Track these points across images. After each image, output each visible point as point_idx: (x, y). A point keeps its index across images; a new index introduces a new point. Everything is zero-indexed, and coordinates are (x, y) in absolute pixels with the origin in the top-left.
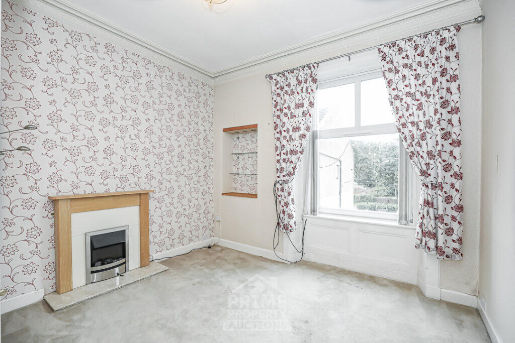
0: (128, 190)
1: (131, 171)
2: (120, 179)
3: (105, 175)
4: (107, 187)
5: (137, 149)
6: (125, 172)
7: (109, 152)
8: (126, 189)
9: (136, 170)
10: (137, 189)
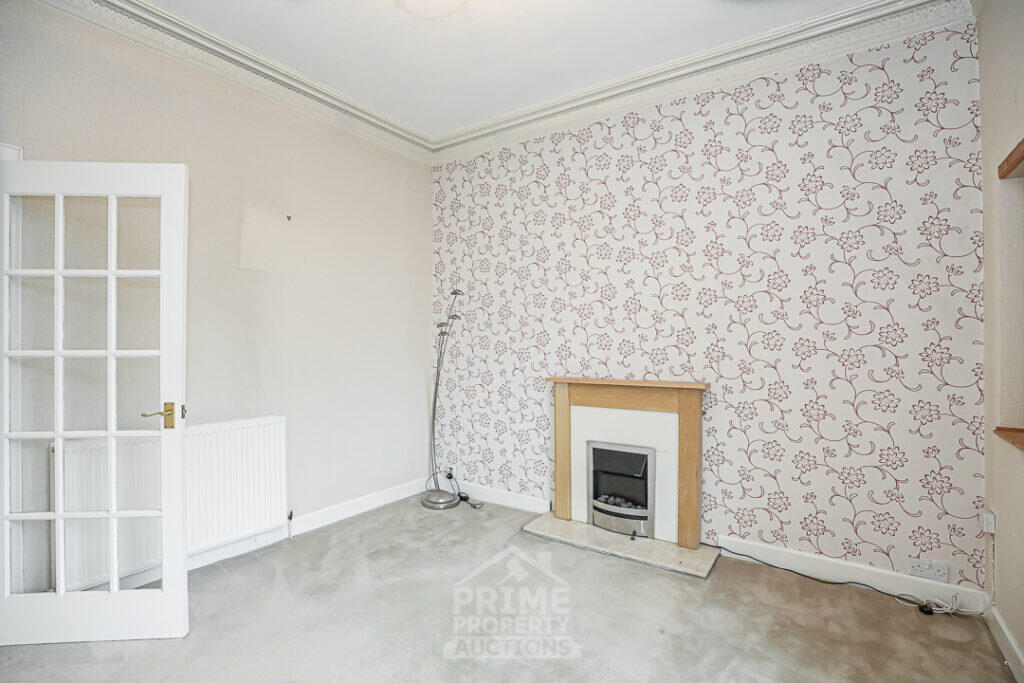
0: (666, 378)
1: (673, 340)
2: (653, 356)
3: (627, 348)
4: (629, 371)
5: (686, 294)
6: (661, 343)
7: (633, 307)
8: (662, 377)
9: (685, 338)
10: (686, 379)
